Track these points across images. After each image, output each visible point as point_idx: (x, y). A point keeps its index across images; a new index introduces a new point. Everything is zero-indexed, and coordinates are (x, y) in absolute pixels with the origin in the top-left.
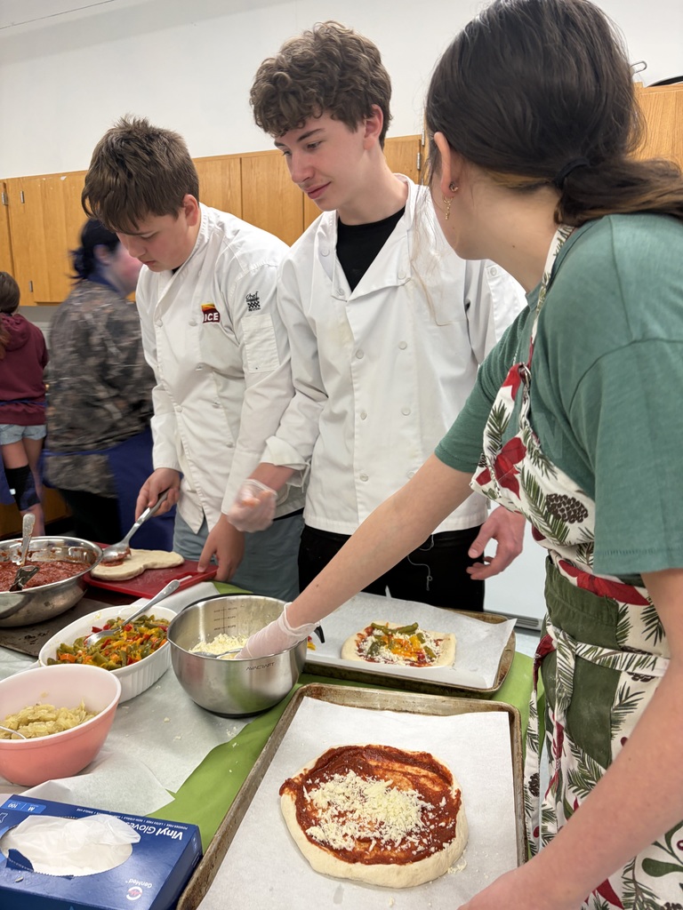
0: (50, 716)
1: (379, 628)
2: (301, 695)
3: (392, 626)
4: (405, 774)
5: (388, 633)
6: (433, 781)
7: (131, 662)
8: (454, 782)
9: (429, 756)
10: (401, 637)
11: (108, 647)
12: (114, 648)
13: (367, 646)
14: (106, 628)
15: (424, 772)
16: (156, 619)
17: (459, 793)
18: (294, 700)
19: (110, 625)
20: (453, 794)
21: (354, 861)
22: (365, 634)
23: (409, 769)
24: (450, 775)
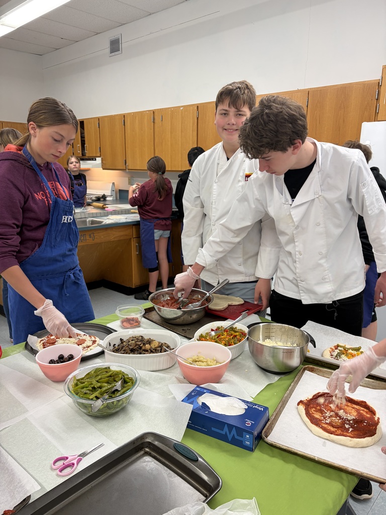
0: (205, 360)
1: (341, 347)
2: (305, 369)
3: (348, 346)
4: (353, 408)
5: (346, 350)
6: (367, 413)
7: (230, 345)
8: (377, 414)
9: (365, 402)
10: (353, 352)
11: (220, 337)
12: (222, 338)
13: (335, 354)
14: (216, 330)
15: (363, 409)
16: (237, 329)
17: (379, 419)
18: (302, 371)
19: (218, 329)
20: (376, 419)
21: (331, 434)
22: (334, 348)
23: (355, 406)
24: (375, 411)
